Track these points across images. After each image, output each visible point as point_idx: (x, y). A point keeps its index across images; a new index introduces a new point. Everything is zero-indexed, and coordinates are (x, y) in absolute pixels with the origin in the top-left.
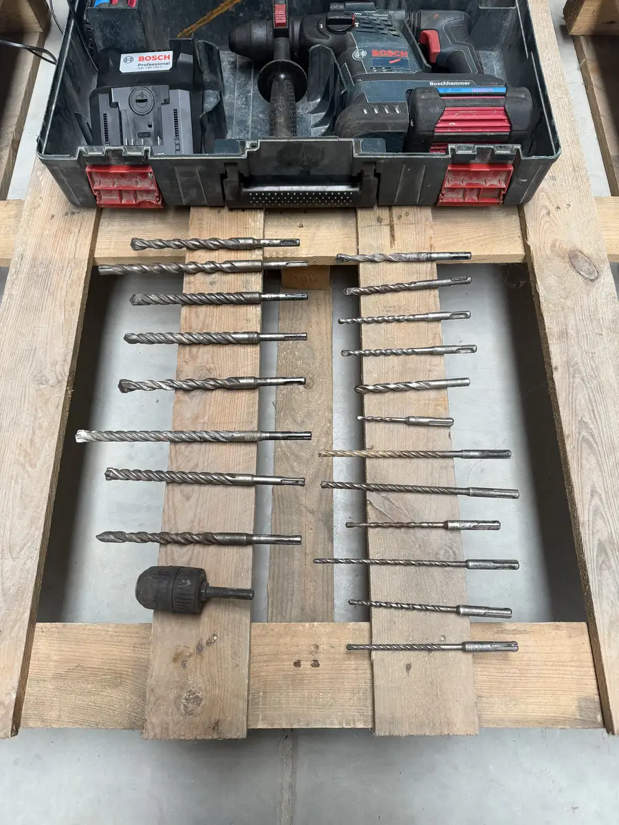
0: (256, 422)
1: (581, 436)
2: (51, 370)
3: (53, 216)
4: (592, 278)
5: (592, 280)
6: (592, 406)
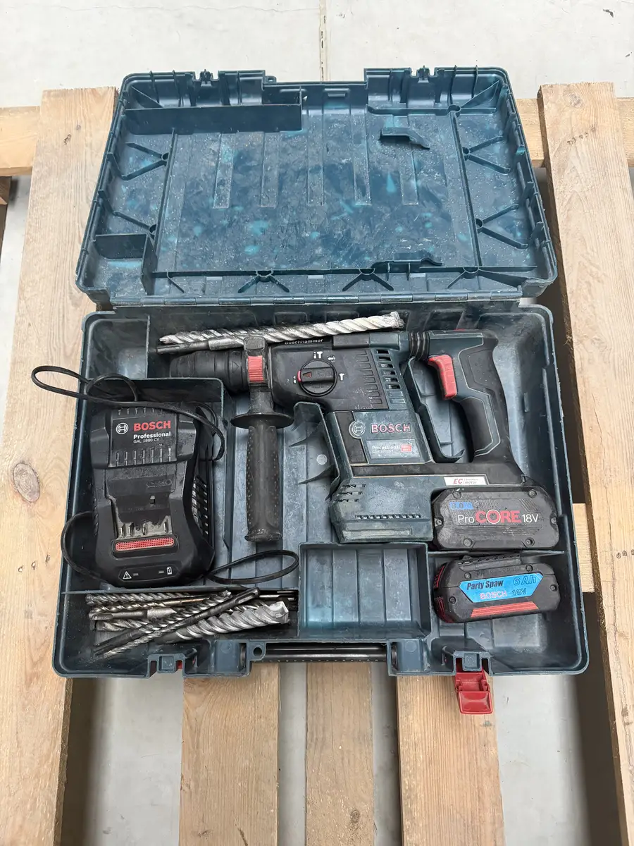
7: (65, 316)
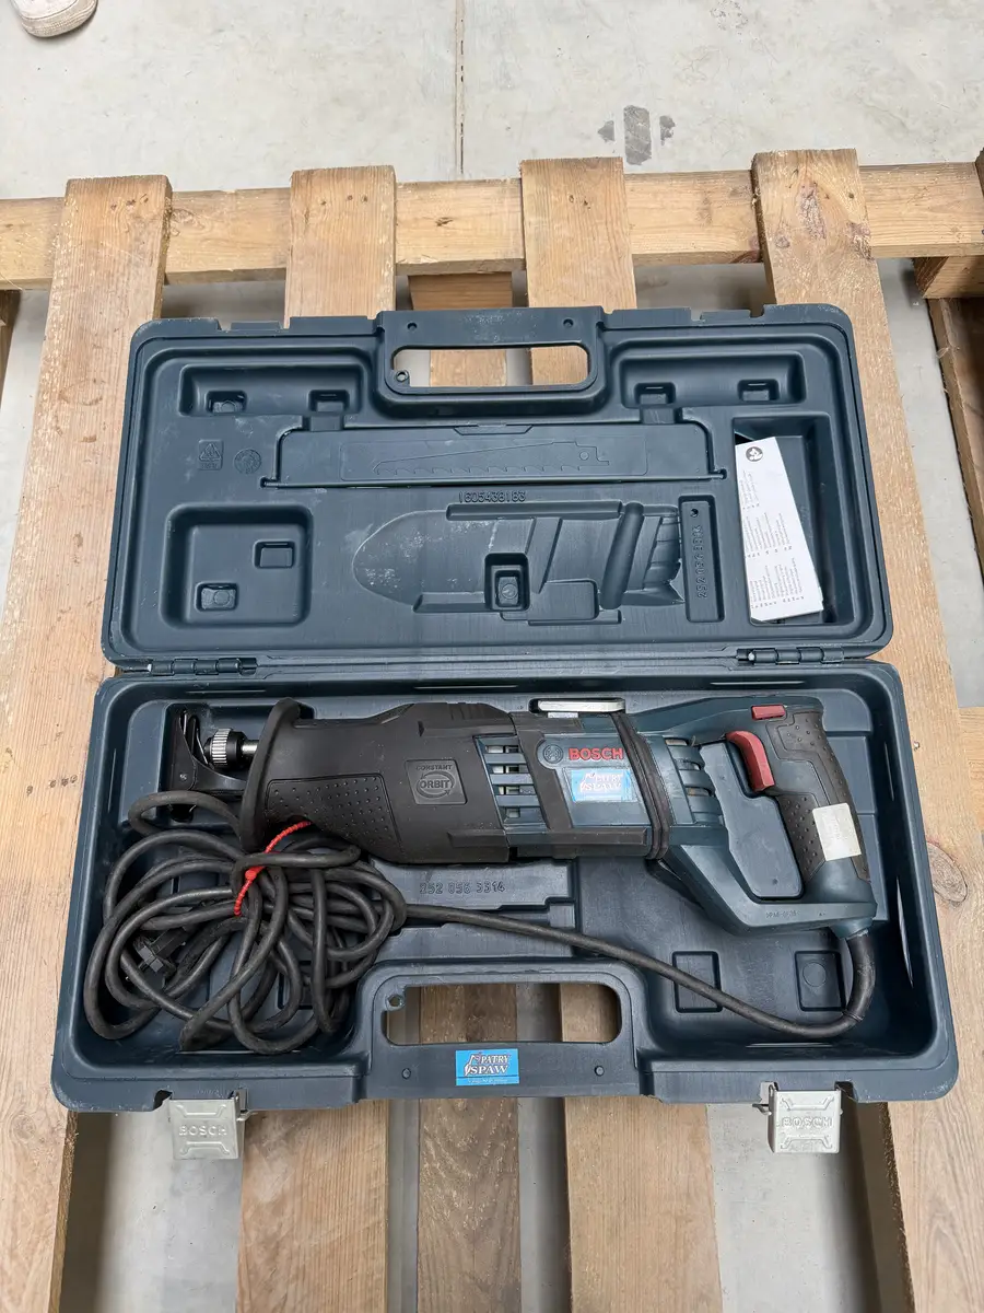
0: (382, 1208)
1: (934, 1230)
2: (39, 1109)
3: (30, 789)
4: (957, 897)
5: (956, 904)
6: (953, 1167)
7: (952, 1179)
